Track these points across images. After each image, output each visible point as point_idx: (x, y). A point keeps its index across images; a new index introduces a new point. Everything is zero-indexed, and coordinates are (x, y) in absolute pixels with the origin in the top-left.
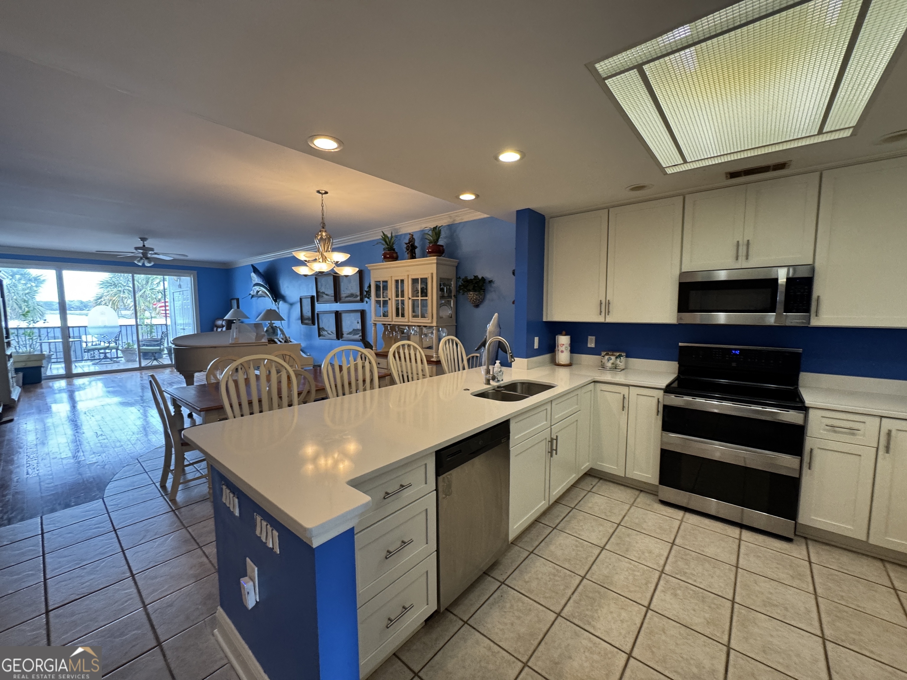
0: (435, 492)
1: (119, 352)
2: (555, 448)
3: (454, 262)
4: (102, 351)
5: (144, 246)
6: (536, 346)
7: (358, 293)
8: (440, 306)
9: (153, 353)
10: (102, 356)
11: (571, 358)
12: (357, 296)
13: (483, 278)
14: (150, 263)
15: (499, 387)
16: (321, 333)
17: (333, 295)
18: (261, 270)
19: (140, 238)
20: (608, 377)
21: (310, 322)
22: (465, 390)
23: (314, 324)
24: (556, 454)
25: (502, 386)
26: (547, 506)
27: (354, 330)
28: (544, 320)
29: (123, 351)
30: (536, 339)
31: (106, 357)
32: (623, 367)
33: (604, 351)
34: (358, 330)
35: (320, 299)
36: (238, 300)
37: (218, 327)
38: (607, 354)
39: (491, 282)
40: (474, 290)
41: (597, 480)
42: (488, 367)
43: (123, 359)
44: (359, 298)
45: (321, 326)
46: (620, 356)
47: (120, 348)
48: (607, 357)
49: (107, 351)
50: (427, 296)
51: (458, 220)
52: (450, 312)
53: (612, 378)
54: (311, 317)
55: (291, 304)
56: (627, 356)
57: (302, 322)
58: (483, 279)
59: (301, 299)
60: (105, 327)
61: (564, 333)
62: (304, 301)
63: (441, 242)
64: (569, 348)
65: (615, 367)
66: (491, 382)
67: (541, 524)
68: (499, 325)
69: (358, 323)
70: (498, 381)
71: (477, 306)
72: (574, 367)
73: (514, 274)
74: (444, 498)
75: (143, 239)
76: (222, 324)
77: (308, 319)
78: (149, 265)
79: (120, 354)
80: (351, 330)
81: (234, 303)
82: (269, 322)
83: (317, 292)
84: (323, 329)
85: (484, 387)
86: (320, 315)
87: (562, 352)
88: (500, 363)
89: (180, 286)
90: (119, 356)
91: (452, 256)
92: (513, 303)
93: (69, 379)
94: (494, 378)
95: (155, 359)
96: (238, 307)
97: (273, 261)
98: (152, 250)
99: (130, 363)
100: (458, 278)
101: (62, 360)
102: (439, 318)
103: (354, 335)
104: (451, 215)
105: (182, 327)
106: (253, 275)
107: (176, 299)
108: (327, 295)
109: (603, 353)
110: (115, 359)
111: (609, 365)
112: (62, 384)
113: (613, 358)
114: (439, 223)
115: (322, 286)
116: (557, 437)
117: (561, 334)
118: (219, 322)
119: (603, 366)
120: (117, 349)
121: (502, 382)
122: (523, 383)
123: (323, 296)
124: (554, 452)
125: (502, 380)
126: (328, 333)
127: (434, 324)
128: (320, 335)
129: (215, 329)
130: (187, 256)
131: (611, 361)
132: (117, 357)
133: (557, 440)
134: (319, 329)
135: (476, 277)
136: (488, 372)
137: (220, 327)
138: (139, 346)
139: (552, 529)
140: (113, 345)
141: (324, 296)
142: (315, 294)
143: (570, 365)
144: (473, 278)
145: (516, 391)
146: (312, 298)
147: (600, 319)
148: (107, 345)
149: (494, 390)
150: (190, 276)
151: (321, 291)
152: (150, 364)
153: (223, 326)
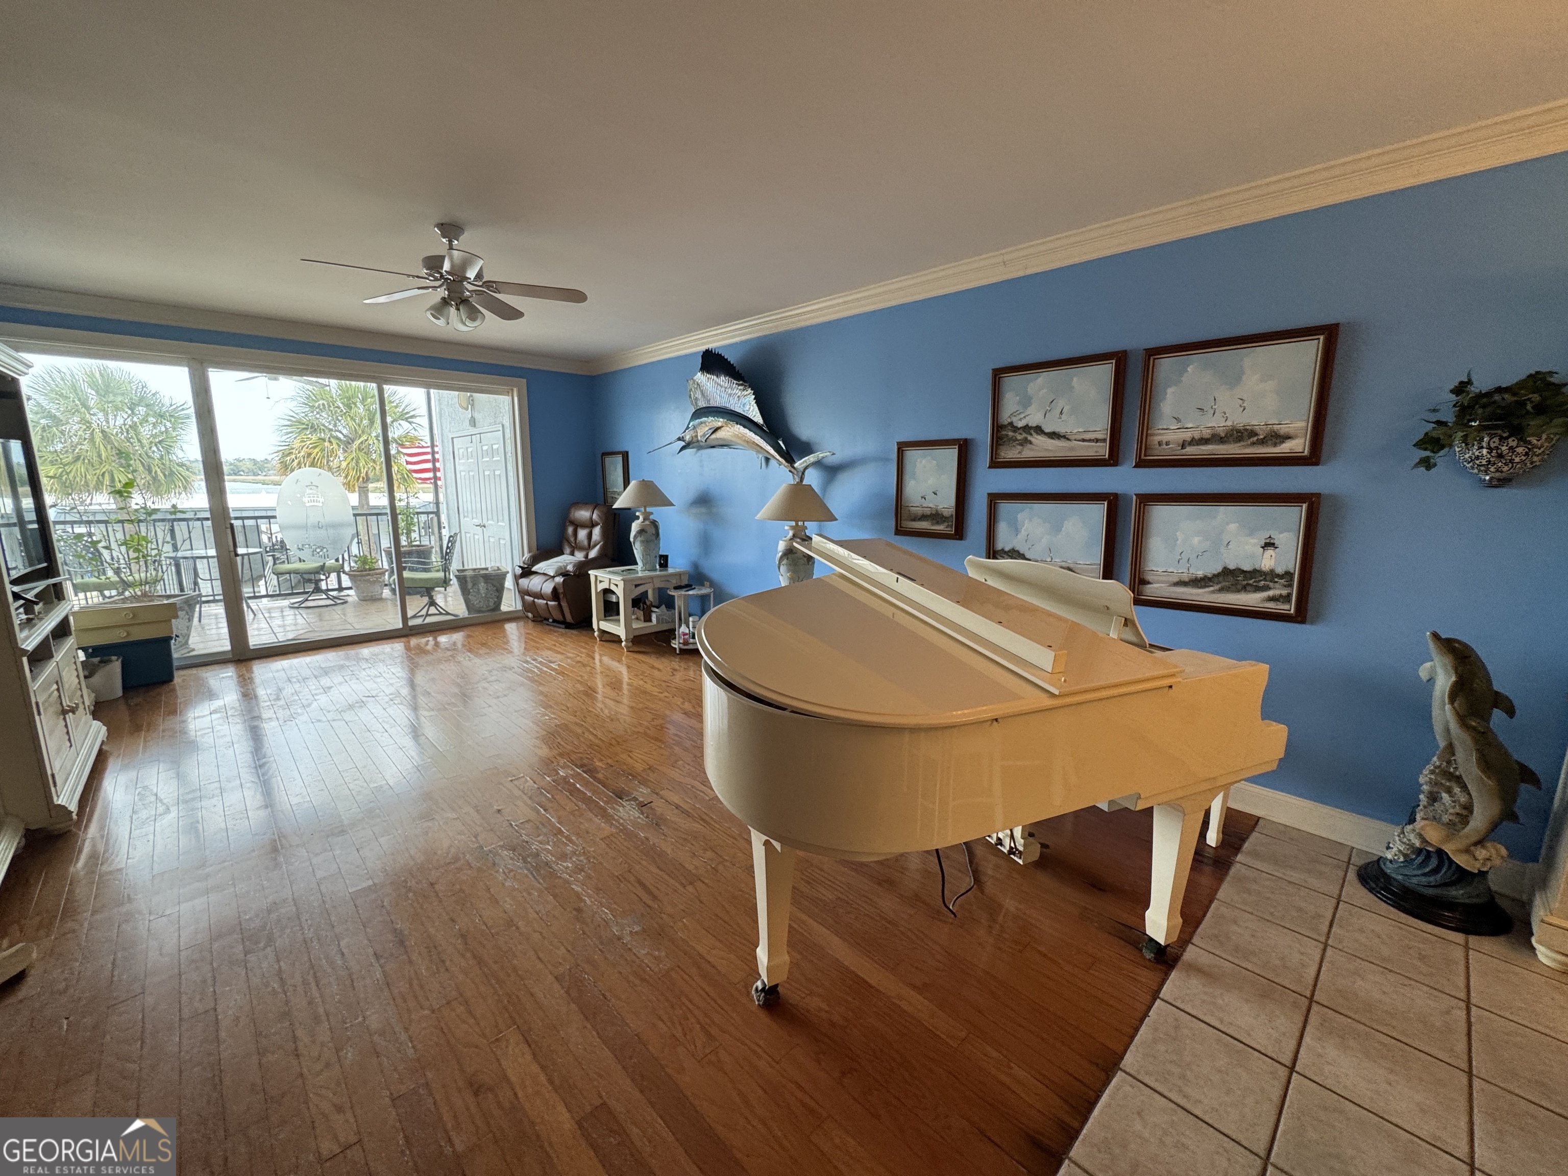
1: (344, 577)
7: (1296, 426)
12: (1280, 438)
17: (1101, 439)
19: (441, 226)
21: (944, 528)
23: (959, 533)
27: (1238, 570)
29: (352, 577)
31: (318, 590)
34: (1264, 572)
35: (1010, 453)
37: (577, 525)
43: (351, 592)
44: (1294, 445)
47: (347, 569)
49: (319, 576)
54: (947, 512)
57: (897, 530)
59: (901, 447)
60: (319, 526)
62: (915, 457)
69: (1275, 544)
75: (451, 230)
76: (591, 518)
77: (932, 518)
79: (346, 581)
81: (617, 463)
82: (793, 523)
83: (996, 428)
84: (1018, 554)
89: (473, 422)
90: (344, 586)
93: (242, 665)
95: (433, 604)
101: (221, 597)
103: (1221, 590)
105: (477, 521)
106: (703, 379)
107: (459, 452)
108: (1054, 435)
110: (334, 593)
112: (227, 679)
118: (583, 514)
120: (339, 570)
129: (570, 530)
132: (341, 589)
134: (991, 554)
137: (583, 526)
140: (330, 560)
141: (1038, 439)
142: (982, 435)
146: (965, 447)
148: (317, 560)
150: (509, 392)
151: (1020, 424)
152: (424, 612)
153: (592, 525)
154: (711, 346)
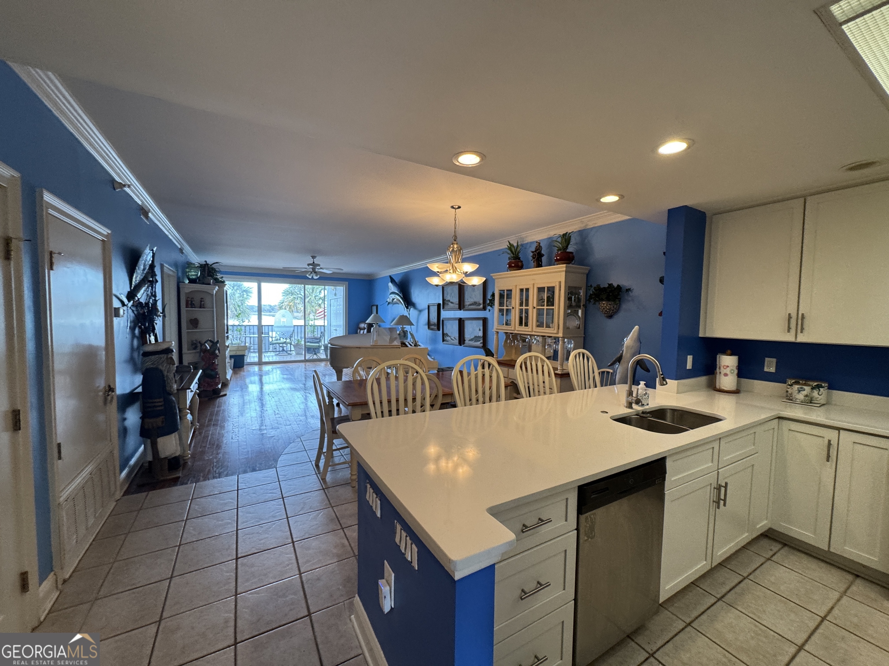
0: (576, 531)
1: (292, 346)
2: (722, 497)
3: (585, 269)
4: (281, 345)
5: (314, 262)
6: (689, 366)
7: (481, 302)
8: (567, 316)
9: (314, 349)
10: (281, 349)
11: (738, 384)
12: (480, 304)
13: (618, 286)
14: (316, 276)
15: (643, 413)
16: (445, 338)
17: (458, 303)
18: (397, 280)
19: (312, 257)
20: (798, 412)
21: (436, 328)
22: (602, 412)
23: (439, 329)
24: (725, 505)
25: (648, 411)
26: (709, 568)
27: (475, 337)
28: (701, 335)
29: (294, 346)
30: (690, 358)
31: (283, 350)
32: (823, 402)
33: (793, 378)
34: (479, 337)
35: (446, 307)
36: (377, 306)
37: (361, 329)
38: (797, 383)
39: (628, 290)
40: (608, 299)
41: (779, 546)
42: (630, 388)
43: (294, 352)
44: (481, 306)
45: (445, 332)
46: (818, 387)
47: (293, 343)
48: (796, 387)
49: (284, 345)
50: (553, 306)
51: (591, 225)
52: (577, 322)
53: (805, 414)
54: (436, 323)
55: (420, 311)
56: (830, 388)
57: (429, 328)
58: (619, 288)
59: (429, 306)
60: (285, 327)
61: (729, 352)
62: (431, 308)
63: (571, 249)
64: (736, 372)
65: (810, 401)
66: (634, 406)
67: (698, 588)
68: (640, 339)
69: (480, 330)
70: (643, 405)
71: (610, 317)
72: (741, 395)
73: (662, 281)
74: (586, 541)
75: (313, 257)
76: (364, 327)
77: (434, 325)
78: (315, 277)
79: (293, 349)
80: (472, 337)
81: (374, 308)
82: (402, 326)
83: (444, 300)
84: (447, 335)
85: (624, 411)
86: (445, 322)
87: (726, 375)
88: (645, 384)
89: (335, 295)
90: (292, 350)
91: (582, 263)
92: (660, 314)
93: (260, 366)
94: (638, 402)
95: (315, 354)
96: (377, 313)
97: (406, 272)
98: (319, 265)
99: (299, 356)
100: (588, 287)
101: (257, 351)
102: (566, 328)
103: (475, 341)
104: (583, 220)
105: (335, 328)
106: (390, 284)
107: (332, 304)
108: (452, 303)
109: (790, 382)
110: (289, 352)
111: (801, 396)
112: (256, 368)
113: (807, 389)
114: (569, 230)
115: (447, 294)
116: (726, 484)
117: (724, 353)
118: (362, 325)
119: (789, 398)
120: (291, 344)
121: (647, 407)
122: (674, 411)
123: (448, 304)
124: (722, 502)
125: (648, 404)
126: (452, 339)
127: (561, 335)
128: (443, 340)
129: (359, 331)
130: (342, 270)
131: (804, 393)
133: (726, 487)
134: (443, 334)
135: (610, 285)
136: (630, 393)
138: (305, 342)
139: (716, 600)
140: (288, 340)
141: (450, 303)
142: (441, 302)
143: (736, 392)
144: (607, 286)
145: (665, 420)
146: (439, 305)
147: (789, 338)
148: (285, 340)
149: (637, 415)
150: (343, 286)
151: (447, 300)
152: (311, 357)
153: (364, 329)
154: (390, 274)
